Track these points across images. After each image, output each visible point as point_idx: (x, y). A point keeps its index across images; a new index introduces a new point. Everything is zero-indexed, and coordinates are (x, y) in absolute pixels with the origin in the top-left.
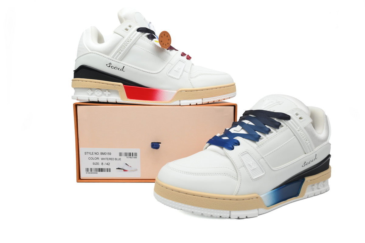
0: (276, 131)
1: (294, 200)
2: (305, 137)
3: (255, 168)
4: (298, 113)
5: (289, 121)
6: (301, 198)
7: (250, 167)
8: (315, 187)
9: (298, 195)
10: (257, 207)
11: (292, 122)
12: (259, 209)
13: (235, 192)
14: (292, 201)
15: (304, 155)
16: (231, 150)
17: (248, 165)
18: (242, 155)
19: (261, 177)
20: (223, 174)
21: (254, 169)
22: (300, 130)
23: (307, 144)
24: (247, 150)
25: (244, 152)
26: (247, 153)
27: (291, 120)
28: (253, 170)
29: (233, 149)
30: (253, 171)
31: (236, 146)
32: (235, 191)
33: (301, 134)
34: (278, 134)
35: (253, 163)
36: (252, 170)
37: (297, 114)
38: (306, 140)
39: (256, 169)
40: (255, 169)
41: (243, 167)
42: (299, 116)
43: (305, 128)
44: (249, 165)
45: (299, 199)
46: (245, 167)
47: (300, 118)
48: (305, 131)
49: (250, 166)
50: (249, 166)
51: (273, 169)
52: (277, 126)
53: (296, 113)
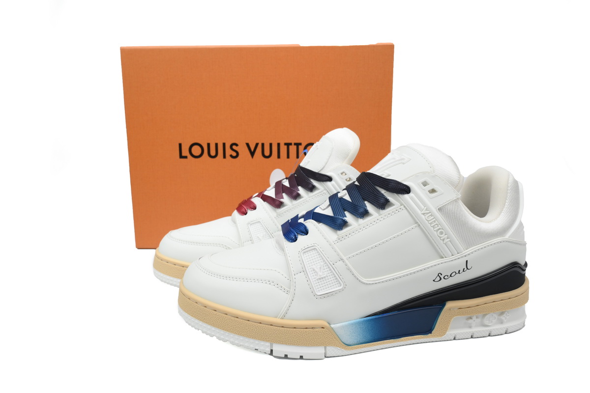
0: (378, 213)
1: (417, 341)
2: (438, 228)
3: (323, 276)
4: (429, 180)
5: (406, 196)
6: (436, 339)
7: (314, 274)
8: (475, 321)
9: (431, 333)
10: (324, 344)
11: (412, 198)
12: (328, 348)
13: (280, 314)
14: (413, 341)
15: (439, 261)
16: (291, 242)
17: (312, 270)
18: (304, 253)
19: (335, 292)
20: (266, 282)
21: (322, 278)
22: (428, 213)
23: (443, 240)
24: (315, 245)
25: (308, 248)
26: (314, 249)
27: (411, 194)
28: (320, 279)
29: (295, 240)
30: (319, 281)
31: (302, 235)
32: (281, 312)
33: (428, 221)
34: (381, 219)
35: (320, 268)
36: (317, 280)
37: (425, 184)
38: (441, 233)
39: (327, 278)
40: (325, 277)
41: (302, 273)
42: (429, 188)
43: (440, 209)
44: (314, 270)
45: (433, 339)
46: (305, 273)
47: (433, 191)
48: (438, 215)
49: (316, 272)
50: (313, 272)
51: (364, 280)
52: (383, 204)
53: (423, 180)
